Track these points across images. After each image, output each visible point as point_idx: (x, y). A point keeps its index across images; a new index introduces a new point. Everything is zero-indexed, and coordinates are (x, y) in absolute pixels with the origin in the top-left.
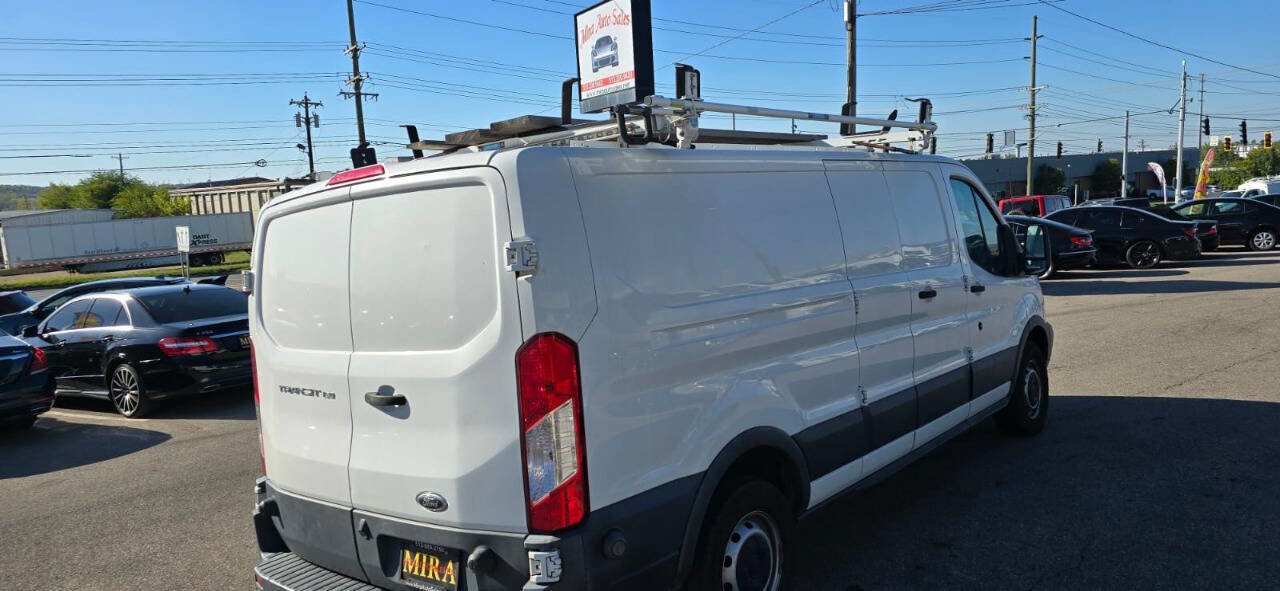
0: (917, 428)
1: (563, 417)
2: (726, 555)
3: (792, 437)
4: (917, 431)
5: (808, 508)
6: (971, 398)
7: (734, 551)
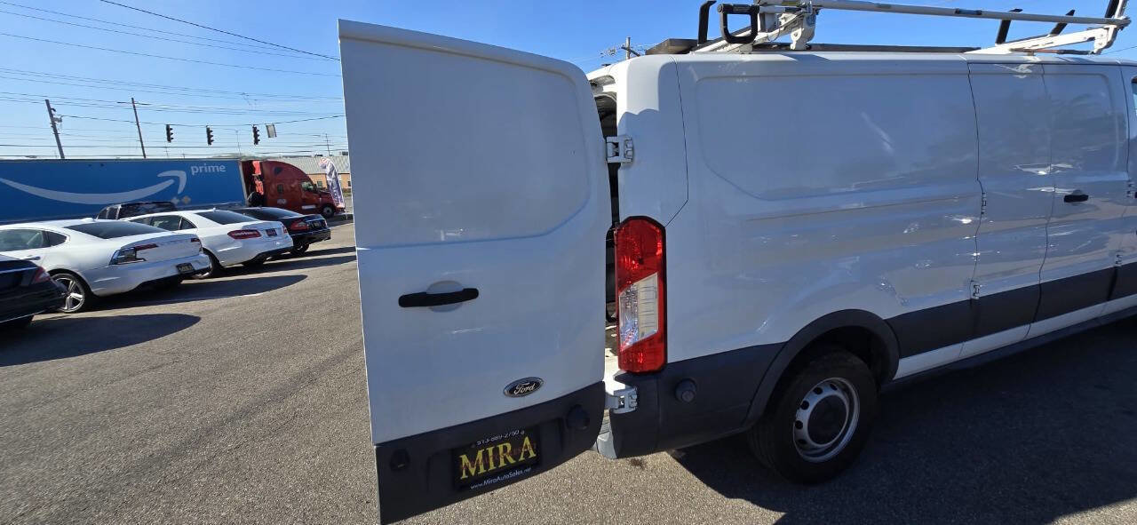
0: (1033, 322)
1: (646, 288)
2: (804, 399)
3: (885, 320)
4: (1032, 324)
5: (895, 378)
6: (1109, 299)
7: (814, 401)
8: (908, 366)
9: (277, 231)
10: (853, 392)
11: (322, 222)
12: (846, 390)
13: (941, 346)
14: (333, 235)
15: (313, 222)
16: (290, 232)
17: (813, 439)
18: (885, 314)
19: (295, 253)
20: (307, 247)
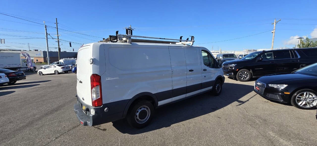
4: (186, 94)
5: (158, 106)
6: (201, 89)
8: (160, 103)
9: (2, 77)
10: (149, 109)
11: (23, 73)
12: (147, 109)
13: (166, 99)
14: (26, 78)
15: (18, 74)
16: (8, 77)
17: (140, 119)
18: (153, 93)
19: (10, 84)
20: (16, 82)
